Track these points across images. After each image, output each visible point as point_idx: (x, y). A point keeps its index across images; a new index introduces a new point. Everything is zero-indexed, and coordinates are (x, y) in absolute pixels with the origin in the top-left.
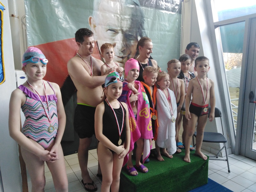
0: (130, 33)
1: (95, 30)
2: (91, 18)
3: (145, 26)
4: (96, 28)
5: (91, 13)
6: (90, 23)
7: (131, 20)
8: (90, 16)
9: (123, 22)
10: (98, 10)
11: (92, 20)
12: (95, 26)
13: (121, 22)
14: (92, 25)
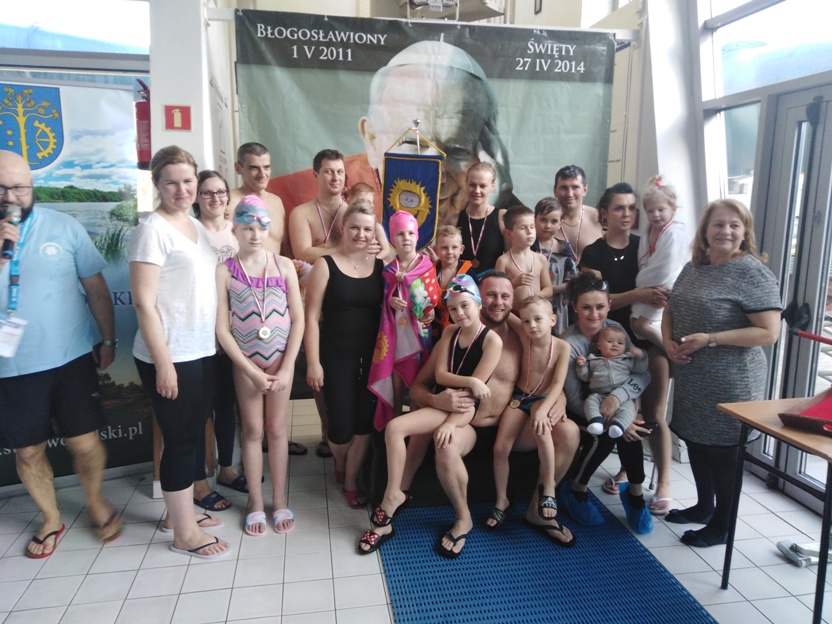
0: (457, 146)
1: (373, 145)
2: (364, 121)
3: (501, 125)
4: (376, 140)
5: (365, 111)
6: (363, 132)
7: (460, 116)
8: (363, 118)
9: (439, 121)
10: (380, 101)
11: (366, 124)
12: (373, 138)
13: (435, 123)
14: (367, 136)
